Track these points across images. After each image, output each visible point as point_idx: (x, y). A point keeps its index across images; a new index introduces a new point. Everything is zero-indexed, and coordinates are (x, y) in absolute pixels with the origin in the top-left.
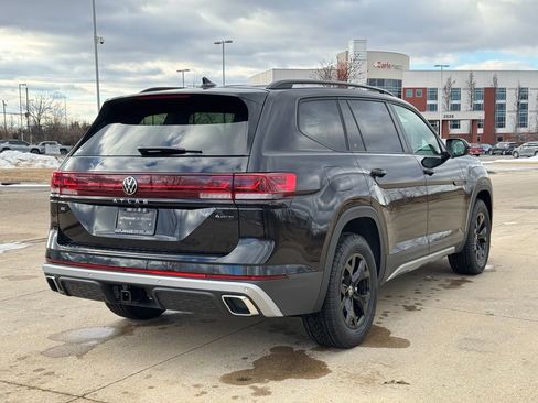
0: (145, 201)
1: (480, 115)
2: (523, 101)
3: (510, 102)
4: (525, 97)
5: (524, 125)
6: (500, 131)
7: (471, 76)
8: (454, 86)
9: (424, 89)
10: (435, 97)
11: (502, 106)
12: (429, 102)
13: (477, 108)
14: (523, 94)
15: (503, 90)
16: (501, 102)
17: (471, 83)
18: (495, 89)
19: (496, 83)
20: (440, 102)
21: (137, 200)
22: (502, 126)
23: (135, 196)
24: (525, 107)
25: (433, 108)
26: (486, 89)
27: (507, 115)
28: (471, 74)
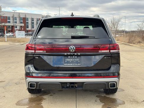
0: (79, 54)
1: (23, 25)
2: (33, 22)
3: (30, 21)
4: (33, 21)
5: (33, 28)
6: (27, 29)
7: (19, 14)
8: (15, 16)
9: (6, 17)
10: (9, 19)
11: (28, 23)
12: (8, 20)
13: (21, 23)
14: (33, 20)
15: (28, 18)
16: (27, 21)
17: (19, 16)
18: (25, 18)
19: (26, 16)
20: (11, 20)
21: (76, 54)
22: (28, 28)
23: (75, 52)
24: (33, 23)
25: (9, 22)
26: (23, 18)
27: (29, 25)
28: (19, 13)
